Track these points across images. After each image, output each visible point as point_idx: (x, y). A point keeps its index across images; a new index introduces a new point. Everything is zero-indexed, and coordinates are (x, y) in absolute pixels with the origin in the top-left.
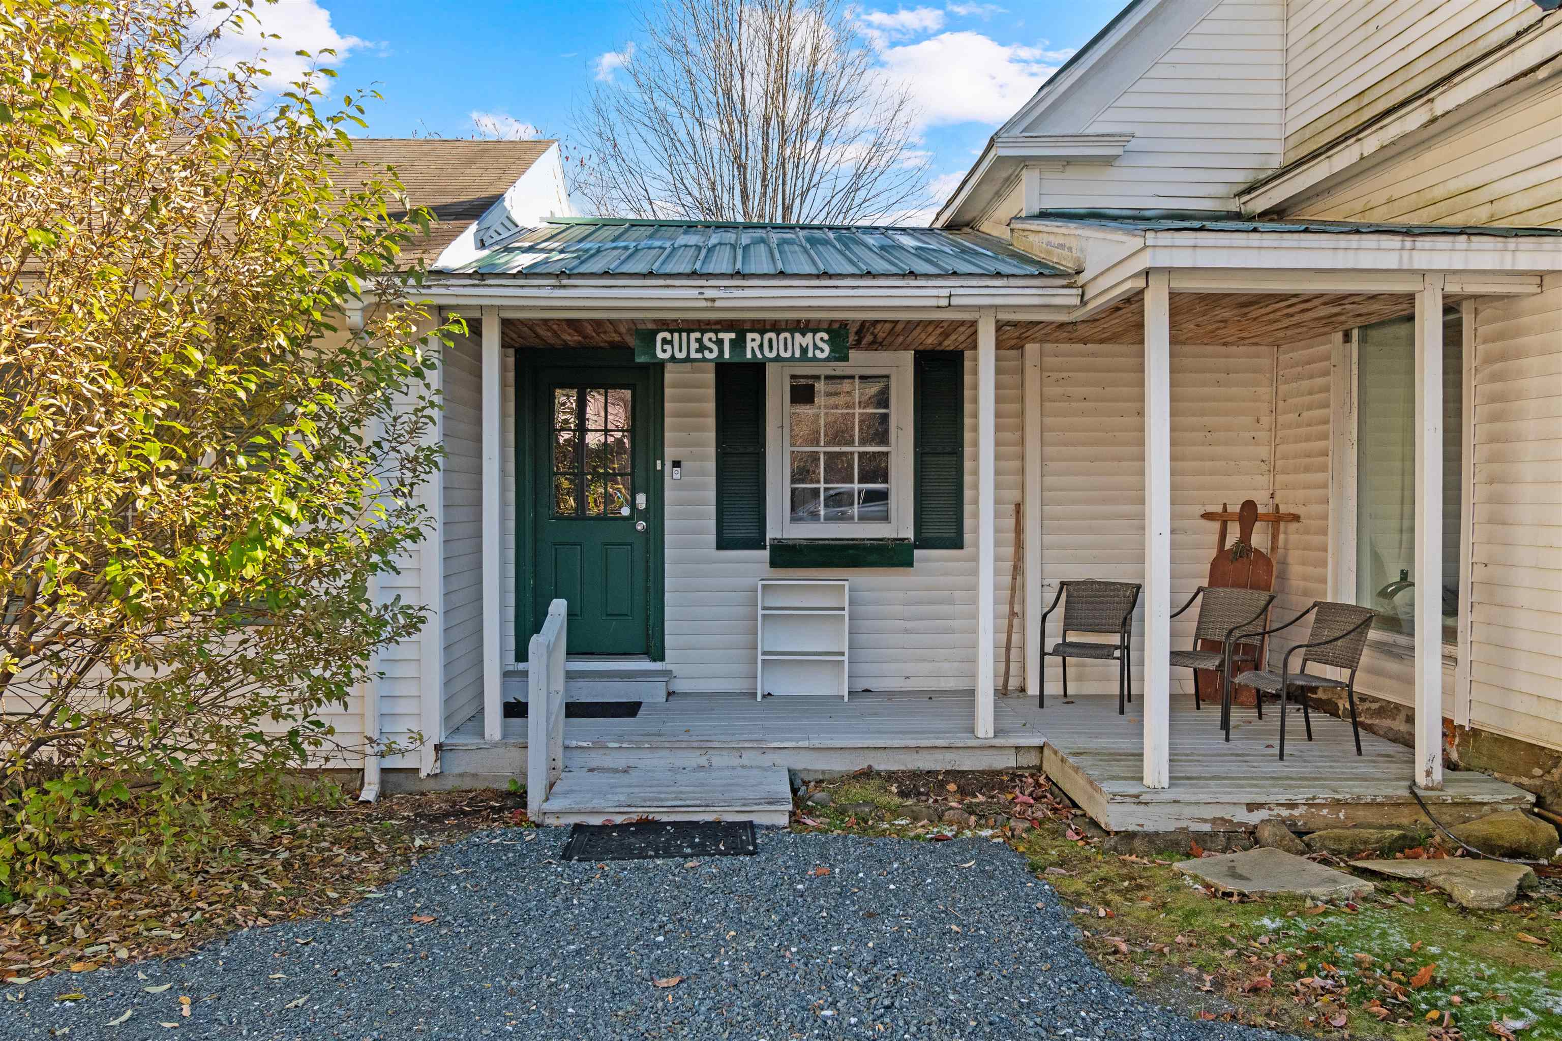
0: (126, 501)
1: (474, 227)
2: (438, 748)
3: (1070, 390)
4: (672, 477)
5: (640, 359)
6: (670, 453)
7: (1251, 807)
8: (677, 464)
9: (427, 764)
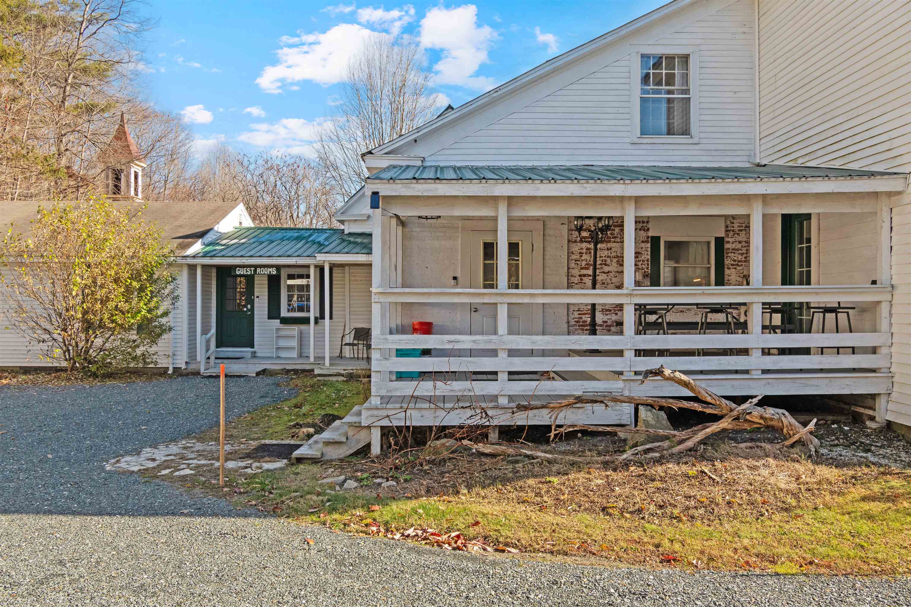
0: (117, 306)
1: (201, 240)
2: (186, 362)
3: (357, 278)
4: (256, 300)
5: (233, 274)
6: (256, 294)
7: (344, 370)
8: (258, 297)
9: (183, 366)
